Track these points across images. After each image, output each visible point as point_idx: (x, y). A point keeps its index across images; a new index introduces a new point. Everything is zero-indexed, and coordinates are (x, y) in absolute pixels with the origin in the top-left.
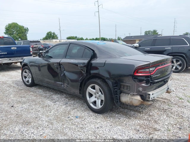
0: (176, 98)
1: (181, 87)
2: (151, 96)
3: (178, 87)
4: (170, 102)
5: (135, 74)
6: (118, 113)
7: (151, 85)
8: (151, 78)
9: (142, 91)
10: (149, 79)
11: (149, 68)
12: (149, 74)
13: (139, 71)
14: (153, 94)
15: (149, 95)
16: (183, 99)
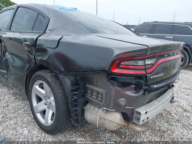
0: (178, 108)
1: (183, 90)
2: (143, 117)
3: (180, 89)
4: (170, 117)
5: (114, 69)
6: (83, 133)
7: (144, 93)
8: (146, 81)
9: (126, 105)
10: (142, 81)
11: (144, 59)
12: (143, 72)
13: (123, 63)
14: (146, 113)
15: (140, 114)
16: (189, 112)
